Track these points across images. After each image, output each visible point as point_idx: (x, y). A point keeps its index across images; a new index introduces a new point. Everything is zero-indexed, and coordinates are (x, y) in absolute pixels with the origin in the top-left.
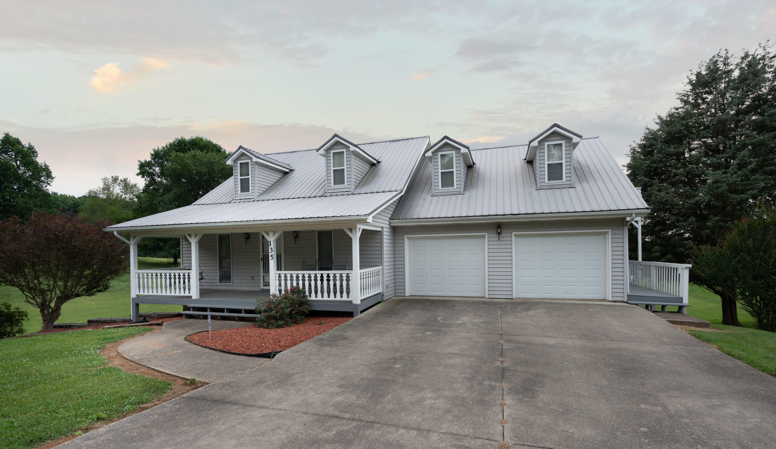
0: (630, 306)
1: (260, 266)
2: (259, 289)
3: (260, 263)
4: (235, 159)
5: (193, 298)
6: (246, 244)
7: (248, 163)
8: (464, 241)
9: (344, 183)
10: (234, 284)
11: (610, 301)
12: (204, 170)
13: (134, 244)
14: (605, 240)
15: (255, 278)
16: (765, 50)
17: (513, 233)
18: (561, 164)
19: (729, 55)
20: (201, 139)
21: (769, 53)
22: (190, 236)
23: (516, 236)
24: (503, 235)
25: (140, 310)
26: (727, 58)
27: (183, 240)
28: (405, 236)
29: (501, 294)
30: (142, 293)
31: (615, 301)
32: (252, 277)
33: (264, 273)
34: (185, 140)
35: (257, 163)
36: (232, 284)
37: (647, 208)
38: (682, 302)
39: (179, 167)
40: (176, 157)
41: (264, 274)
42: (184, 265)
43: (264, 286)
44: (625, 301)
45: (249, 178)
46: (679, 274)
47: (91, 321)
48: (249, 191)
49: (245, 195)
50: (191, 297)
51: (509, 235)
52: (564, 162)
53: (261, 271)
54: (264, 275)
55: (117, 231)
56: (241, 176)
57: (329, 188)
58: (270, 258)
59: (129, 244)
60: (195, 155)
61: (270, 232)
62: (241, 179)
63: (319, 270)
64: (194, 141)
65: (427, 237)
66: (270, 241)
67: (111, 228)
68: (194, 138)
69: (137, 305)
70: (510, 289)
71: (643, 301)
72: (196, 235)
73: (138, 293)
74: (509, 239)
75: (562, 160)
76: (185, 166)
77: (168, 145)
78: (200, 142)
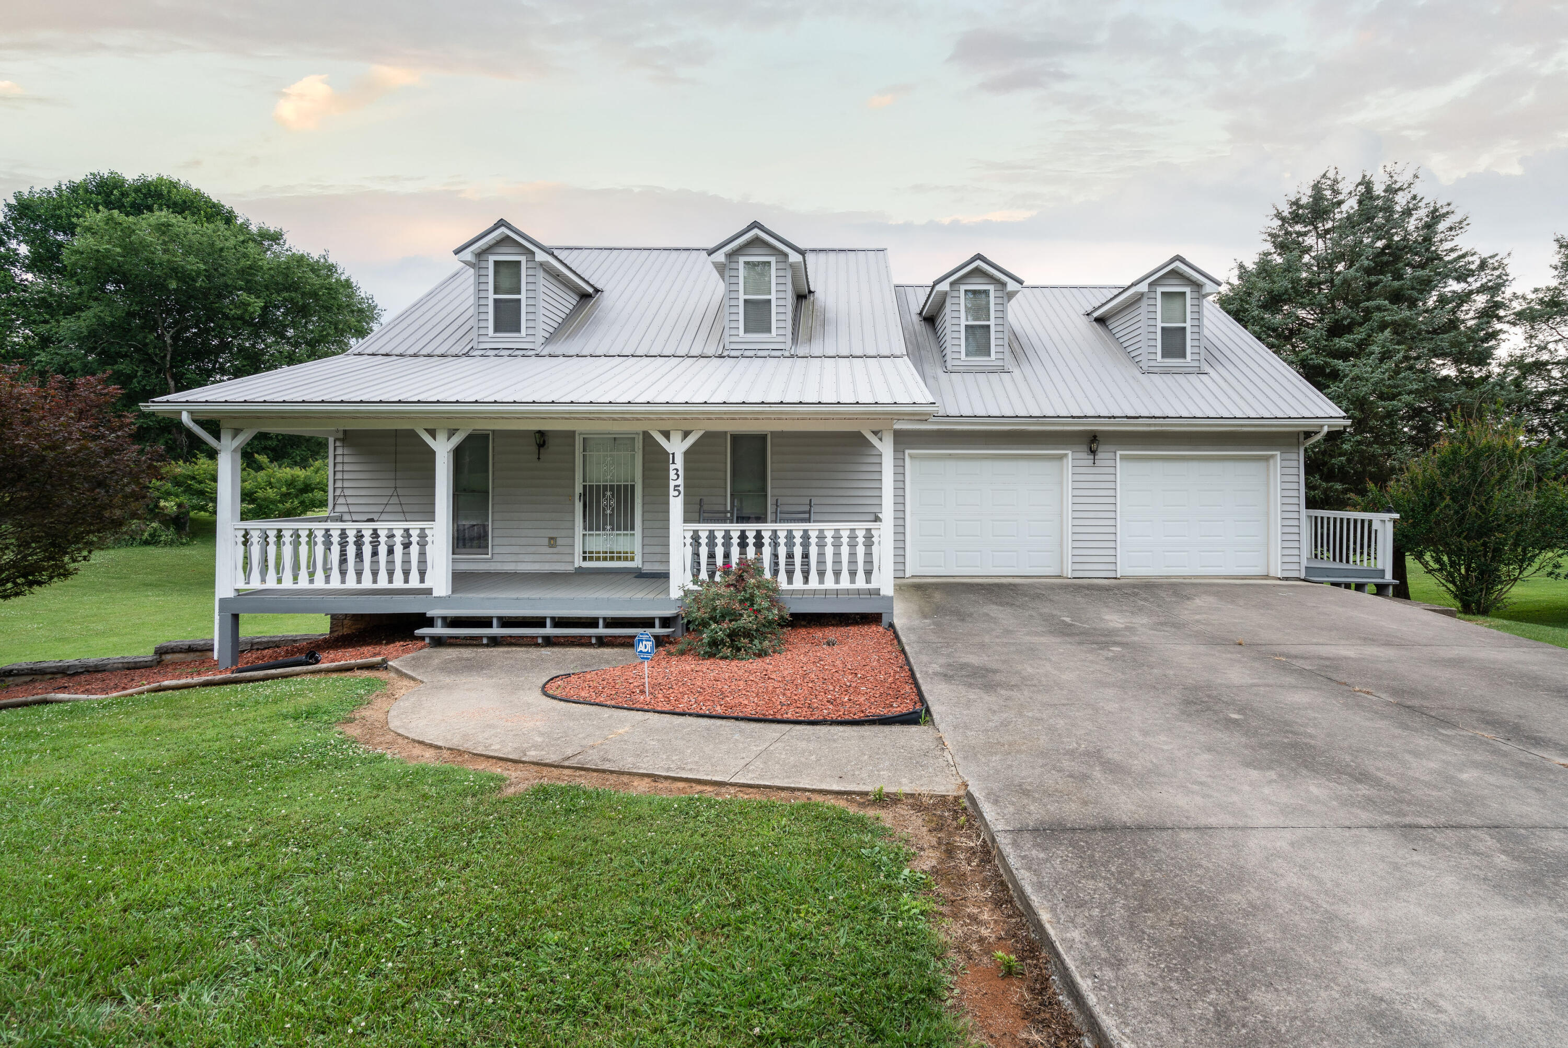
0: (1308, 586)
1: (573, 512)
2: (569, 568)
3: (574, 504)
4: (479, 250)
5: (435, 594)
6: (539, 458)
7: (519, 262)
8: (1023, 465)
9: (769, 330)
10: (496, 558)
11: (1279, 579)
12: (194, 264)
13: (234, 451)
14: (1268, 470)
15: (559, 542)
16: (1392, 177)
17: (1119, 453)
18: (1184, 329)
19: (1339, 178)
20: (174, 185)
21: (1396, 182)
22: (432, 433)
23: (1123, 458)
24: (1100, 455)
25: (240, 631)
26: (1336, 181)
27: (338, 444)
28: (907, 452)
29: (1096, 570)
30: (255, 583)
31: (1287, 579)
32: (551, 538)
33: (585, 528)
34: (124, 181)
35: (543, 266)
36: (489, 556)
37: (1344, 418)
38: (1383, 578)
39: (118, 250)
40: (107, 224)
41: (587, 532)
42: (338, 509)
43: (584, 559)
44: (1302, 577)
45: (519, 300)
46: (1376, 531)
47: (12, 671)
48: (519, 330)
49: (507, 339)
50: (429, 591)
51: (1111, 455)
52: (1188, 325)
53: (577, 525)
54: (584, 535)
55: (191, 412)
56: (495, 293)
57: (733, 339)
58: (672, 493)
59: (218, 448)
60: (169, 225)
61: (671, 432)
62: (496, 301)
63: (737, 522)
64: (152, 188)
65: (950, 455)
66: (673, 454)
67: (168, 402)
68: (150, 179)
69: (236, 617)
70: (1112, 559)
71: (1328, 577)
72: (451, 433)
73: (241, 585)
74: (1111, 463)
75: (1185, 322)
76: (131, 250)
77: (64, 187)
78: (169, 192)
